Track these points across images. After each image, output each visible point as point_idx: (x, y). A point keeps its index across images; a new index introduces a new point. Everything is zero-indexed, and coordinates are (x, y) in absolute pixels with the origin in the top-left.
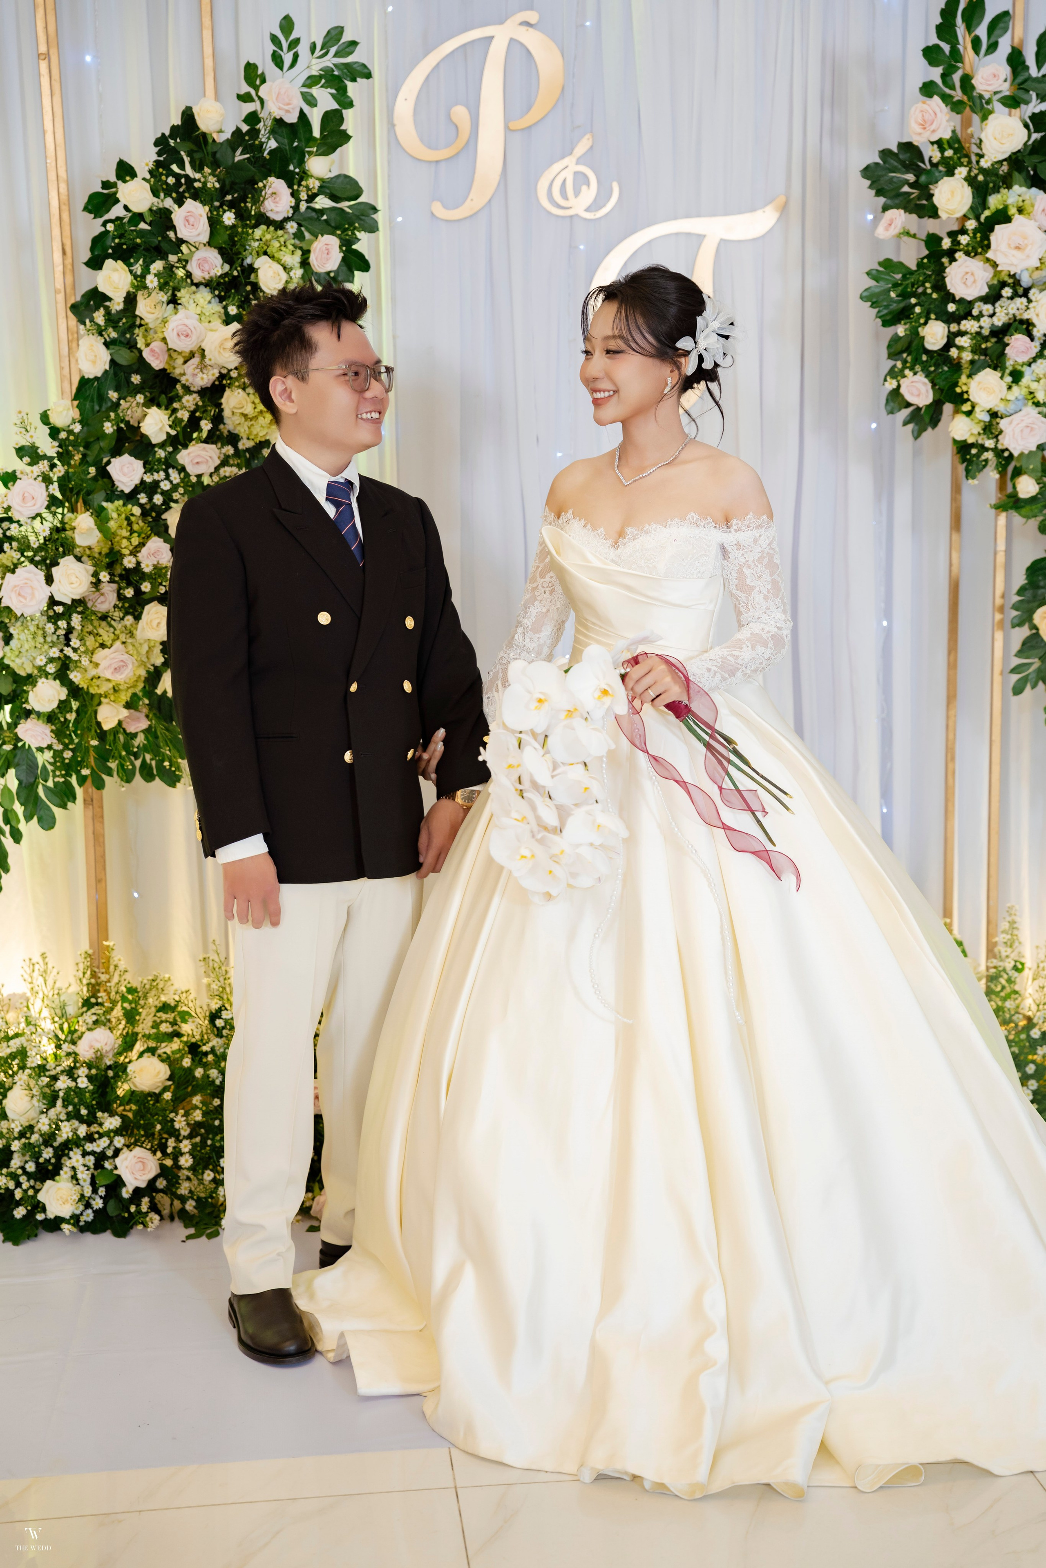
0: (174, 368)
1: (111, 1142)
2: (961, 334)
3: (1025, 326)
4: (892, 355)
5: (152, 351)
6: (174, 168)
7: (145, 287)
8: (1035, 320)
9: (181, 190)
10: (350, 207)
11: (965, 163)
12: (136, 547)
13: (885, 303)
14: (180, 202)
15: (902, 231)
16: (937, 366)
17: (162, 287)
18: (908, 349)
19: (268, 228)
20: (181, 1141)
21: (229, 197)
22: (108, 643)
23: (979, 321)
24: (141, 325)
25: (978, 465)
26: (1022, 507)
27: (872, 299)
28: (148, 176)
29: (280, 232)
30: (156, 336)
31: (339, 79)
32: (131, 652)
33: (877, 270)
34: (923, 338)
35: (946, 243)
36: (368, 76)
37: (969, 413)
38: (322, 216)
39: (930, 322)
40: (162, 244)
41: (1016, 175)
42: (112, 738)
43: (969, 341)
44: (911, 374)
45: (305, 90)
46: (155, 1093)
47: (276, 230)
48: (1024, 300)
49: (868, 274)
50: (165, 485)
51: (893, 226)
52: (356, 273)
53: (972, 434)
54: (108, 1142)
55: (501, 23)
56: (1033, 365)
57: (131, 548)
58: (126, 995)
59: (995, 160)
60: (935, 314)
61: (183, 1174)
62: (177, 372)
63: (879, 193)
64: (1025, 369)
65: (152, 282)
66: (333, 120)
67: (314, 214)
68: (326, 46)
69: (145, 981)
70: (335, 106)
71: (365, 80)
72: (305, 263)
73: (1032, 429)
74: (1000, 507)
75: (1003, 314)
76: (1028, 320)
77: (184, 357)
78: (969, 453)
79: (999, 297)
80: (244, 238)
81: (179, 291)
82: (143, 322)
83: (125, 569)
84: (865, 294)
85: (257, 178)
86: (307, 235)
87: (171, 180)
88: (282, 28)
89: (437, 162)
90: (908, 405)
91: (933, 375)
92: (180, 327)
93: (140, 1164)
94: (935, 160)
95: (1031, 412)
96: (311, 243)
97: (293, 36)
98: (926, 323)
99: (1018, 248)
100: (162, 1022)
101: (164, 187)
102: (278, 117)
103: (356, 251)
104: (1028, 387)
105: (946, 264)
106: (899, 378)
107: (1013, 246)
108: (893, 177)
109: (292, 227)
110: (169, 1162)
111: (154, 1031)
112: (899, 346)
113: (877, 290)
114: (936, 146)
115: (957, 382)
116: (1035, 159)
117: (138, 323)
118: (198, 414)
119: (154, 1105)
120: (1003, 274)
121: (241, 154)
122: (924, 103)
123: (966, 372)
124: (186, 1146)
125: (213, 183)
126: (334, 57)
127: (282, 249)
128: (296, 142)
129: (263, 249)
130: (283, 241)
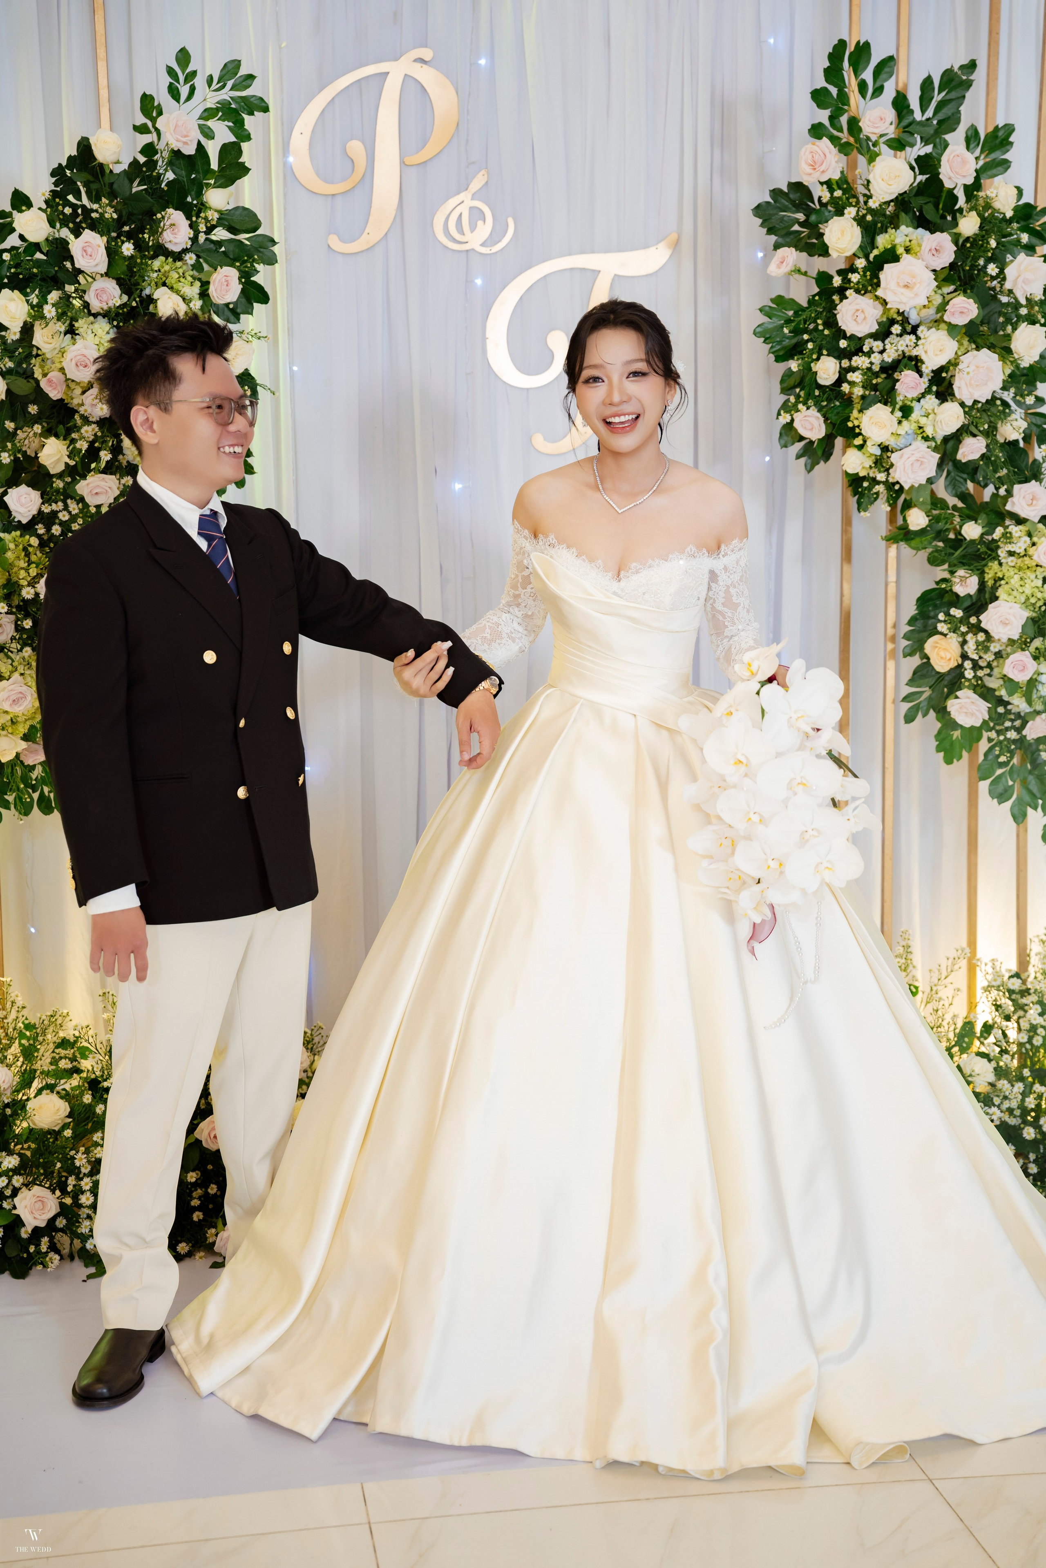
0: (72, 399)
1: (10, 1181)
2: (853, 369)
3: (913, 363)
4: (785, 390)
5: (50, 381)
6: (70, 198)
7: (43, 317)
8: (924, 357)
9: (78, 220)
10: (247, 239)
11: (854, 204)
12: (34, 578)
13: (778, 339)
14: (77, 234)
15: (793, 269)
16: (829, 400)
17: (59, 317)
18: (801, 384)
19: (167, 259)
20: (82, 1179)
21: (126, 228)
22: (6, 675)
23: (869, 357)
24: (37, 355)
25: (869, 498)
26: (912, 539)
27: (765, 335)
28: (44, 206)
29: (179, 264)
30: (53, 366)
31: (236, 111)
32: (29, 684)
33: (770, 307)
34: (816, 372)
35: (837, 281)
36: (266, 109)
37: (861, 447)
38: (221, 248)
39: (822, 357)
40: (59, 275)
41: (903, 215)
42: (10, 770)
43: (861, 376)
44: (805, 408)
45: (202, 122)
46: (54, 1131)
47: (174, 261)
48: (913, 337)
49: (761, 310)
50: (64, 516)
51: (785, 263)
52: (255, 304)
53: (863, 468)
54: (7, 1181)
55: (396, 59)
56: (922, 400)
57: (29, 579)
58: (24, 1031)
59: (883, 201)
60: (827, 350)
61: (84, 1213)
62: (76, 402)
63: (770, 231)
64: (915, 404)
65: (50, 312)
66: (231, 152)
67: (212, 246)
68: (223, 79)
69: (44, 1017)
70: (232, 138)
71: (262, 113)
72: (204, 294)
73: (922, 463)
74: (891, 539)
75: (893, 351)
76: (916, 356)
77: (82, 387)
78: (861, 486)
79: (888, 333)
80: (144, 269)
81: (77, 321)
82: (39, 352)
83: (23, 600)
84: (758, 330)
85: (154, 210)
86: (206, 267)
87: (68, 210)
88: (178, 60)
89: (333, 195)
90: (801, 438)
91: (824, 410)
92: (78, 357)
93: (40, 1203)
94: (824, 200)
95: (920, 446)
96: (210, 274)
97: (188, 70)
98: (818, 359)
99: (906, 286)
100: (61, 1058)
101: (61, 217)
102: (176, 149)
103: (255, 283)
104: (918, 422)
105: (837, 302)
106: (793, 412)
107: (902, 284)
108: (784, 216)
109: (190, 258)
110: (68, 1201)
111: (53, 1067)
112: (792, 381)
113: (770, 326)
114: (825, 186)
115: (849, 417)
116: (921, 200)
117: (34, 353)
118: (97, 445)
119: (53, 1142)
120: (892, 311)
121: (138, 185)
122: (814, 144)
123: (857, 406)
124: (87, 1184)
125: (110, 214)
126: (231, 90)
127: (181, 280)
128: (194, 174)
129: (162, 280)
130: (181, 272)
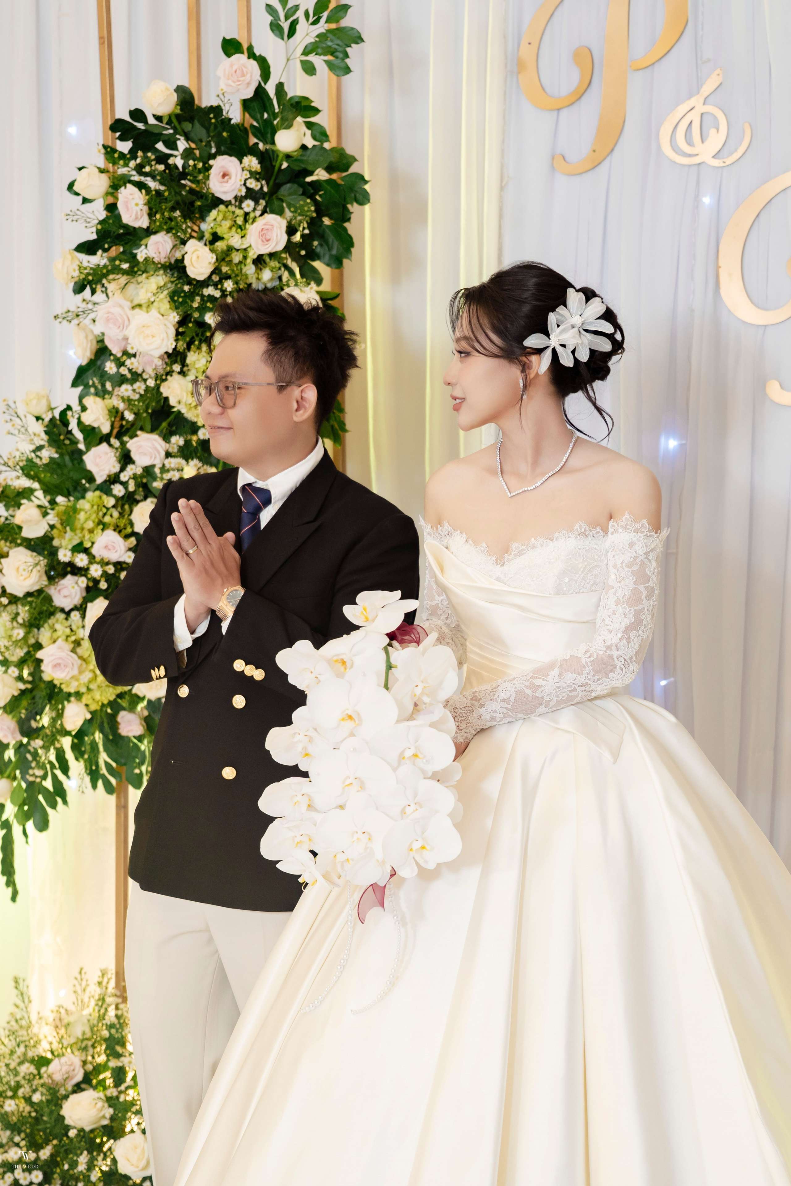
10: (342, 178)
36: (360, 39)
45: (304, 58)
50: (125, 476)
52: (348, 250)
68: (317, 13)
71: (358, 45)
89: (558, 109)
97: (290, 5)
109: (247, 205)
126: (327, 22)
127: (234, 229)
128: (266, 116)
129: (214, 230)
130: (240, 221)
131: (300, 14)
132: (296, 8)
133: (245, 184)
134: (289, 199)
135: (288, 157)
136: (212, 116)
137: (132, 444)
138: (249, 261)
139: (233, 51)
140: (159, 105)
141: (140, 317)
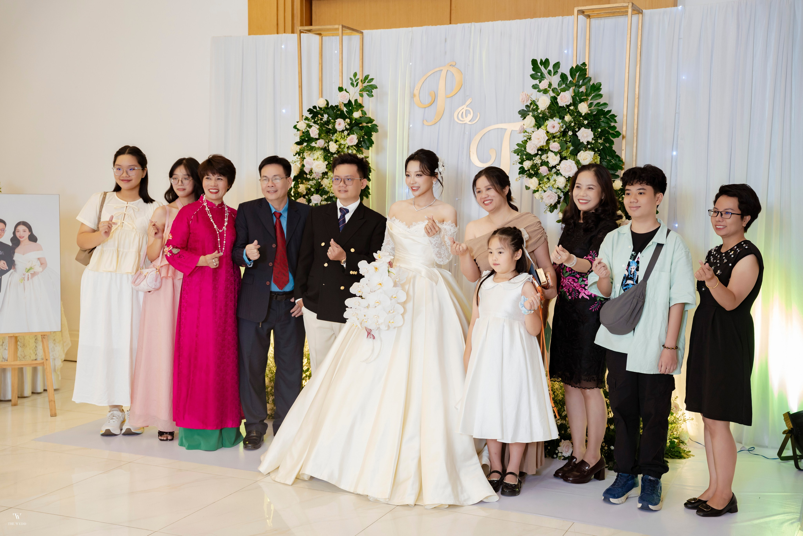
3: (547, 163)
8: (550, 162)
10: (371, 125)
31: (369, 89)
34: (524, 166)
36: (376, 88)
45: (360, 92)
48: (546, 155)
55: (445, 66)
59: (542, 110)
68: (365, 80)
72: (344, 143)
73: (551, 197)
85: (336, 118)
88: (353, 76)
89: (425, 108)
96: (347, 137)
97: (356, 79)
98: (524, 161)
102: (342, 102)
109: (346, 132)
126: (367, 83)
127: (342, 139)
128: (350, 108)
129: (336, 139)
130: (343, 137)
131: (359, 81)
132: (358, 79)
133: (345, 127)
134: (356, 131)
135: (356, 119)
136: (335, 108)
137: (312, 198)
138: (346, 147)
139: (341, 90)
140: (322, 105)
141: (316, 163)
